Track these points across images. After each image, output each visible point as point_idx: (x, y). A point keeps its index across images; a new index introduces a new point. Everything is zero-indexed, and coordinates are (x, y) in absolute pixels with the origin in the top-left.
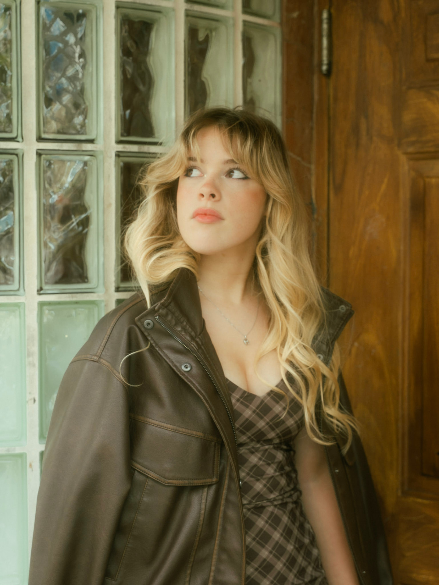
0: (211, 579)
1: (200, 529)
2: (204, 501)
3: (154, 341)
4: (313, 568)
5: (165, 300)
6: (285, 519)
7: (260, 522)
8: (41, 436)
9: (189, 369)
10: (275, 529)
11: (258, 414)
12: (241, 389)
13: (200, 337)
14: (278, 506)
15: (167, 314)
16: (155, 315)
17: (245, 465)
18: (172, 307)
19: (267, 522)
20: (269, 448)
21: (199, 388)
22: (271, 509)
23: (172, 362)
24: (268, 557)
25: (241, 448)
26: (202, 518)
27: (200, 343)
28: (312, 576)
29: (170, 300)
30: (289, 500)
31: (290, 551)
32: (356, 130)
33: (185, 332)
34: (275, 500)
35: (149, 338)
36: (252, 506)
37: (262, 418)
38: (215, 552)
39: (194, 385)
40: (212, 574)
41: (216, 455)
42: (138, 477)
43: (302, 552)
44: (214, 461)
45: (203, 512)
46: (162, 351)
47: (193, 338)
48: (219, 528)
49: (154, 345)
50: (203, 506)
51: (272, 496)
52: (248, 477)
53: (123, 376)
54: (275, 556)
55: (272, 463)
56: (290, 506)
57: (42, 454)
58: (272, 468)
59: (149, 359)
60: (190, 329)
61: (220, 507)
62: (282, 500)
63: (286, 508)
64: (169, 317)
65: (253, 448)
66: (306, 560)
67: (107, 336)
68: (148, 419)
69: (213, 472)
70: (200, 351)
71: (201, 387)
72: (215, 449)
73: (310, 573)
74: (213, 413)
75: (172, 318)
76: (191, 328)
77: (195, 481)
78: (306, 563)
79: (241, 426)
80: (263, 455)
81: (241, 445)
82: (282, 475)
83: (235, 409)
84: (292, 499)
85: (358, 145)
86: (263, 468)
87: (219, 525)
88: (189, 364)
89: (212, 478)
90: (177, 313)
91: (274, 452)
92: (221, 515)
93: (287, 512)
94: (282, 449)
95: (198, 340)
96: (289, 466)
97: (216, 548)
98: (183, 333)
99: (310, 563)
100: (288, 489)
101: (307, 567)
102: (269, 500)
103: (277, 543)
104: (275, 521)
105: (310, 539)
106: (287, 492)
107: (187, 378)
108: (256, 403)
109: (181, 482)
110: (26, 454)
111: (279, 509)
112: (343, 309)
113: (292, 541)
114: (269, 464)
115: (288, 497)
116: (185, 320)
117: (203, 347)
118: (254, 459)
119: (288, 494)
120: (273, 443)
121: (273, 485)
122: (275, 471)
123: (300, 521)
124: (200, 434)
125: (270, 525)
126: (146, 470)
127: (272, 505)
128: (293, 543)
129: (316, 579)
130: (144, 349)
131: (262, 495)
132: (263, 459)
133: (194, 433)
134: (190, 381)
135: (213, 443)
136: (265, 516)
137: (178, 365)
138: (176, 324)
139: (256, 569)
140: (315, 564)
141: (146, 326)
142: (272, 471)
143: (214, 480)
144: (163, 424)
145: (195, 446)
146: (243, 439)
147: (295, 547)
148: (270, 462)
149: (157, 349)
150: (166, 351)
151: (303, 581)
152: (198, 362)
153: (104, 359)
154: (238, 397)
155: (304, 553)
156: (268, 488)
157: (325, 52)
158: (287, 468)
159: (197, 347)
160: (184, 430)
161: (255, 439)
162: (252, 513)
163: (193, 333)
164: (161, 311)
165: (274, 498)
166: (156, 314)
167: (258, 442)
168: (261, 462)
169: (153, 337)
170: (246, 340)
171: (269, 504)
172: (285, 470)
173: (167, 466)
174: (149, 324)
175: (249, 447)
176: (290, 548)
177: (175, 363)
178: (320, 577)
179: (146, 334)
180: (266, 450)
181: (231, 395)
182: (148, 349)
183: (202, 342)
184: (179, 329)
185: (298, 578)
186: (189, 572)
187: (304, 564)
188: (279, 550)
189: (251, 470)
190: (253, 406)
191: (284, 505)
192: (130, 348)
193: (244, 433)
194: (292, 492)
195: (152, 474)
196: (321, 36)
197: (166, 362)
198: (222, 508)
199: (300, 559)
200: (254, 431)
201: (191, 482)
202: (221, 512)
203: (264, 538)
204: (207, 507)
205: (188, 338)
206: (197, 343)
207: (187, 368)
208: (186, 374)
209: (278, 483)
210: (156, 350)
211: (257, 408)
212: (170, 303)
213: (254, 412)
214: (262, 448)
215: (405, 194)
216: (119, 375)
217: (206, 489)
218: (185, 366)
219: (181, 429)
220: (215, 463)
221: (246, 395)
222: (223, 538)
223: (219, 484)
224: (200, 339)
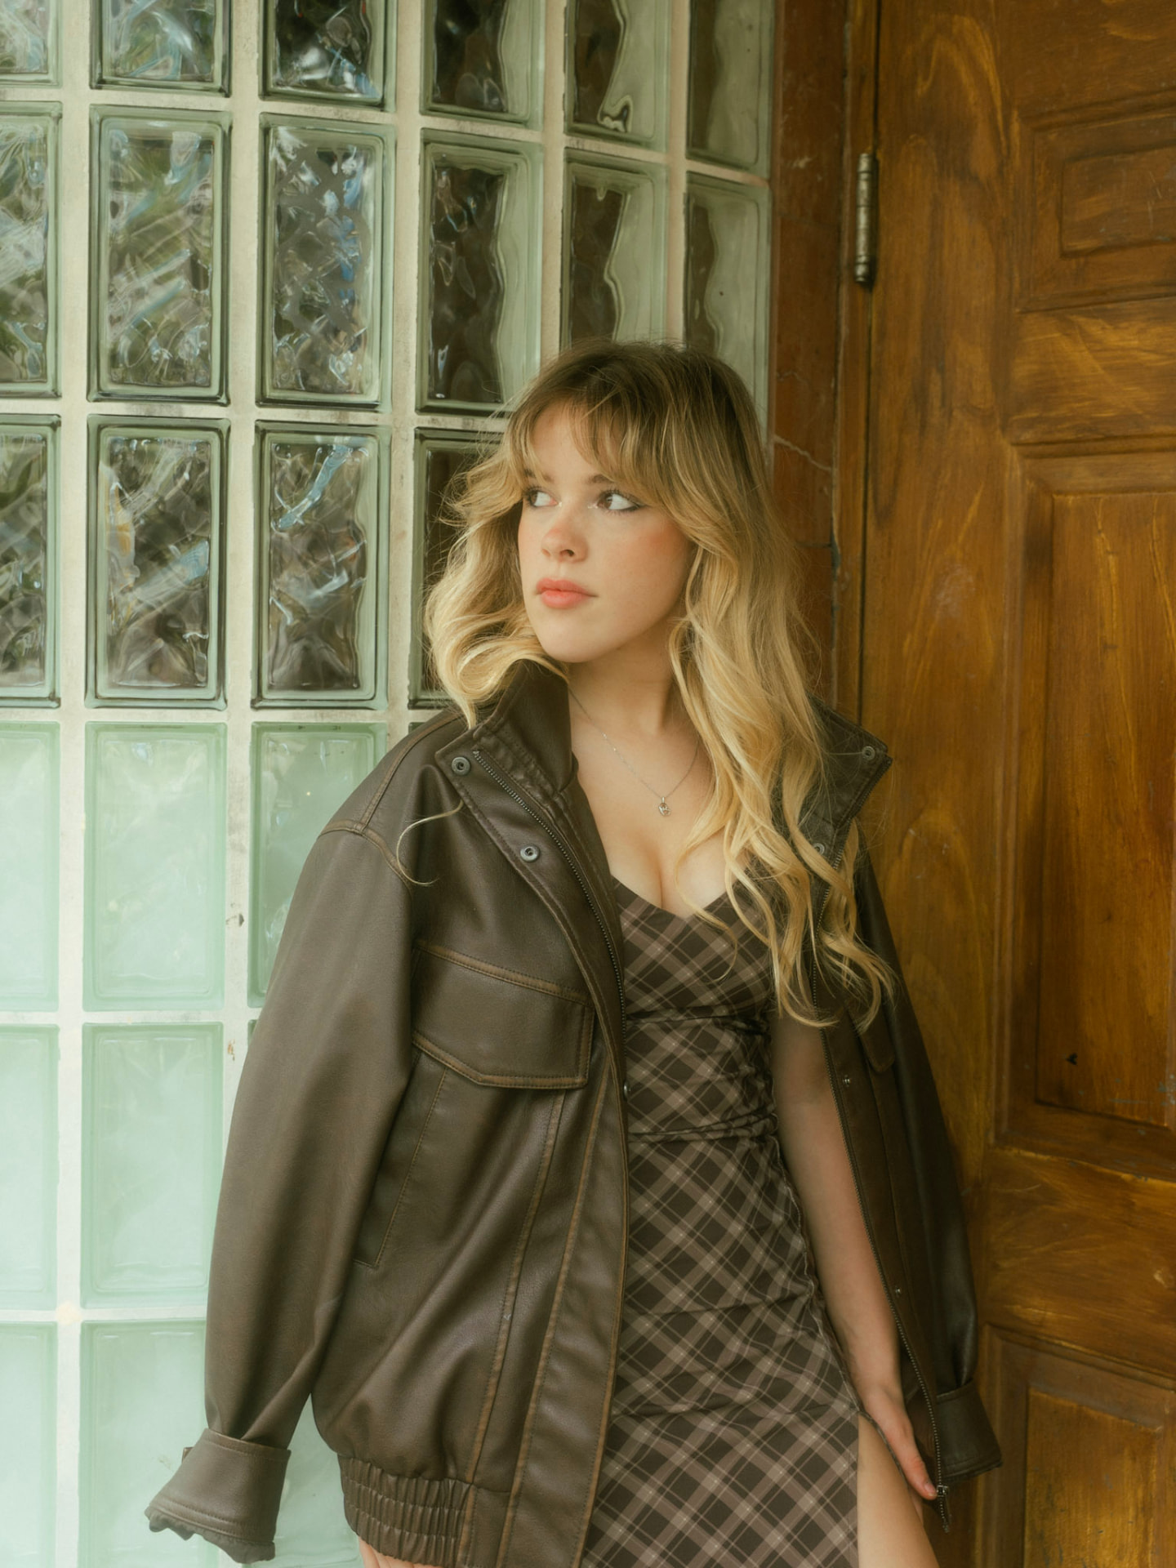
0: (563, 1277)
1: (543, 1176)
2: (555, 1121)
3: (472, 800)
4: (790, 1274)
5: (492, 719)
6: (730, 1170)
7: (674, 1173)
8: (254, 990)
9: (534, 856)
10: (705, 1189)
11: (676, 954)
12: (643, 901)
13: (562, 794)
14: (717, 1143)
15: (496, 748)
16: (473, 748)
17: (651, 1054)
18: (508, 732)
19: (688, 1173)
20: (704, 1024)
21: (552, 896)
22: (700, 1147)
23: (503, 842)
24: (684, 1242)
25: (643, 1021)
26: (547, 1155)
27: (562, 807)
28: (784, 1290)
29: (502, 719)
30: (745, 1132)
31: (735, 1236)
32: (920, 396)
33: (532, 785)
34: (709, 1129)
35: (462, 794)
36: (659, 1137)
37: (685, 962)
38: (574, 1224)
39: (540, 888)
40: (565, 1268)
41: (584, 1031)
42: (427, 1066)
43: (765, 1241)
44: (579, 1042)
45: (551, 1142)
46: (484, 817)
47: (547, 797)
48: (584, 1176)
49: (470, 807)
50: (553, 1132)
51: (705, 1122)
52: (655, 1080)
53: (402, 864)
54: (699, 1241)
55: (709, 1054)
56: (746, 1145)
57: (252, 1025)
58: (710, 1064)
59: (458, 832)
60: (542, 779)
61: (588, 1135)
62: (726, 1131)
63: (733, 1149)
64: (502, 753)
65: (669, 1021)
66: (772, 1257)
67: (383, 786)
68: (452, 952)
69: (577, 1063)
70: (560, 823)
71: (555, 893)
72: (583, 1020)
73: (780, 1284)
74: (576, 946)
75: (506, 754)
76: (545, 777)
77: (538, 1081)
78: (773, 1264)
79: (640, 975)
80: (690, 1037)
81: (644, 1014)
82: (731, 1080)
83: (628, 941)
84: (751, 1131)
85: (923, 426)
86: (688, 1063)
87: (584, 1171)
88: (535, 846)
89: (573, 1076)
90: (518, 745)
91: (715, 1032)
92: (589, 1151)
93: (734, 1156)
94: (735, 1029)
95: (557, 800)
96: (750, 1065)
97: (576, 1217)
98: (528, 786)
99: (781, 1264)
100: (743, 1110)
101: (774, 1271)
102: (695, 1130)
103: (707, 1216)
104: (706, 1172)
105: (786, 1217)
106: (739, 1117)
107: (529, 875)
108: (674, 930)
109: (508, 1079)
110: (222, 1025)
111: (717, 1148)
112: (868, 752)
113: (743, 1217)
114: (702, 1057)
115: (742, 1127)
116: (534, 760)
117: (566, 815)
118: (670, 1044)
119: (743, 1122)
120: (713, 1015)
121: (709, 1099)
122: (717, 1070)
123: (766, 1177)
124: (552, 987)
125: (695, 1179)
126: (442, 1053)
127: (704, 1140)
128: (744, 1220)
129: (793, 1298)
130: (450, 812)
131: (681, 1118)
132: (691, 1043)
133: (541, 984)
134: (535, 881)
135: (579, 1008)
136: (686, 1160)
137: (513, 847)
138: (514, 768)
139: (658, 1266)
140: (793, 1267)
141: (456, 770)
142: (710, 1070)
143: (579, 1080)
144: (478, 964)
145: (542, 1011)
146: (647, 1001)
147: (747, 1228)
148: (704, 1051)
149: (476, 815)
150: (492, 821)
151: (764, 1298)
152: (554, 843)
153: (374, 830)
154: (635, 916)
155: (771, 1244)
156: (697, 1106)
157: (862, 239)
158: (745, 1069)
159: (553, 814)
160: (520, 977)
161: (673, 1006)
162: (659, 1151)
163: (548, 787)
164: (484, 740)
165: (709, 1126)
166: (476, 746)
167: (681, 1010)
168: (685, 1051)
169: (471, 793)
170: (663, 805)
171: (695, 1136)
172: (738, 1070)
173: (484, 1046)
174: (460, 765)
175: (659, 1020)
176: (736, 1228)
177: (508, 844)
178: (802, 1294)
179: (456, 785)
180: (698, 1027)
181: (620, 911)
182: (458, 814)
183: (565, 804)
184: (521, 777)
185: (752, 1292)
186: (518, 1260)
187: (768, 1264)
188: (711, 1232)
189: (662, 1066)
190: (667, 937)
191: (728, 1142)
192: (422, 808)
193: (648, 991)
194: (753, 1119)
195: (452, 1062)
196: (855, 207)
197: (492, 840)
198: (592, 1138)
199: (758, 1254)
200: (669, 986)
201: (531, 1080)
202: (589, 1146)
203: (678, 1204)
204: (560, 1133)
205: (538, 796)
206: (555, 806)
207: (531, 854)
208: (528, 867)
209: (721, 1097)
210: (474, 817)
211: (676, 941)
212: (502, 726)
213: (669, 948)
214: (688, 1023)
215: (1014, 527)
216: (397, 862)
217: (561, 1098)
218: (527, 851)
219: (513, 976)
220: (583, 1047)
221: (653, 913)
222: (589, 1198)
223: (589, 1088)
224: (562, 798)
